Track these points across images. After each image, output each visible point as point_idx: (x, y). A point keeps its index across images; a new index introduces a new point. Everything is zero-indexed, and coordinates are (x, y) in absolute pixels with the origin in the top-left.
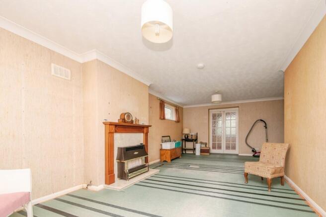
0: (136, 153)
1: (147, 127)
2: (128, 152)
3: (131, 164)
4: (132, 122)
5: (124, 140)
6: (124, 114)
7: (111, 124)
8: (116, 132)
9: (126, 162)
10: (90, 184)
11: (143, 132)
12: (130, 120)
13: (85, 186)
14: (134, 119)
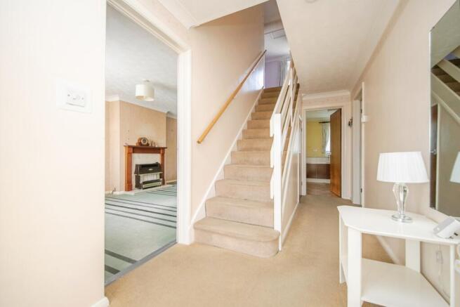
0: (150, 169)
1: (164, 149)
2: (144, 169)
3: (146, 178)
4: (148, 144)
5: (141, 159)
6: (141, 139)
7: (129, 147)
8: (134, 152)
9: (141, 175)
10: (115, 190)
11: (160, 153)
12: (145, 144)
13: (111, 192)
14: (149, 143)
